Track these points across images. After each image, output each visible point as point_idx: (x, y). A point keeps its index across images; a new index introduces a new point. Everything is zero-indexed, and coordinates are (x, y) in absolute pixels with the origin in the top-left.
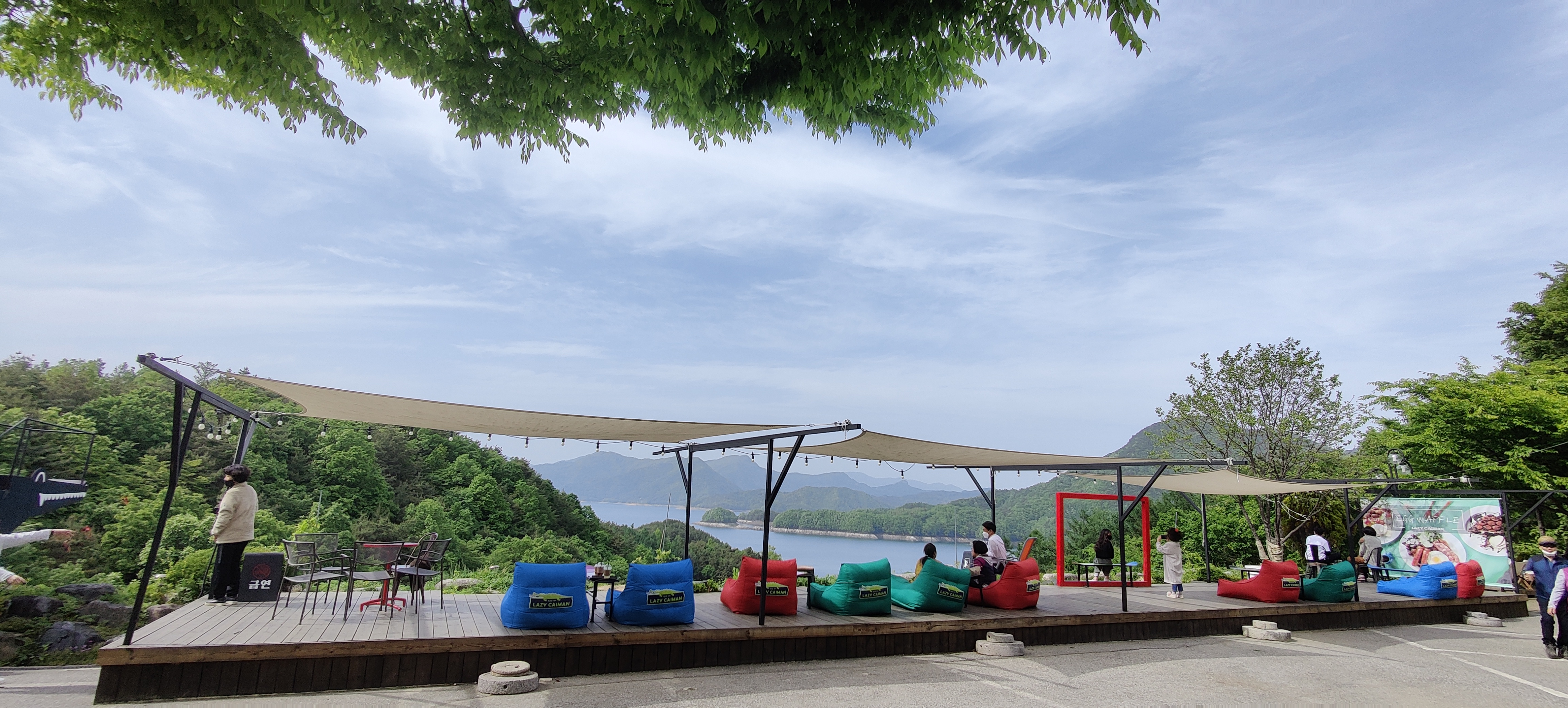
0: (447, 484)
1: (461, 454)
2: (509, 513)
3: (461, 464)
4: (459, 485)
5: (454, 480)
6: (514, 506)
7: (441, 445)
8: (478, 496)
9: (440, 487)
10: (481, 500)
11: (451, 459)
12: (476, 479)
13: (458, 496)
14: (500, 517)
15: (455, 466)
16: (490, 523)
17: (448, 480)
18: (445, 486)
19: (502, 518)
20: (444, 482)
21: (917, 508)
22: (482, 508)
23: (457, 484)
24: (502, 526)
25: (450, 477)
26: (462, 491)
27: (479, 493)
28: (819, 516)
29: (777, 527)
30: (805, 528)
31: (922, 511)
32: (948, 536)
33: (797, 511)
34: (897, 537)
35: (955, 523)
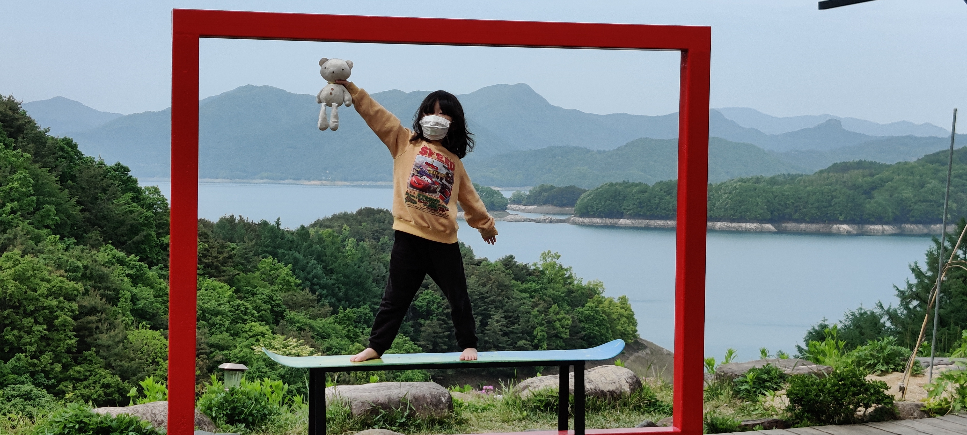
21: (856, 172)
28: (662, 193)
29: (582, 215)
30: (636, 216)
31: (864, 176)
32: (917, 222)
33: (620, 185)
34: (814, 227)
35: (931, 197)
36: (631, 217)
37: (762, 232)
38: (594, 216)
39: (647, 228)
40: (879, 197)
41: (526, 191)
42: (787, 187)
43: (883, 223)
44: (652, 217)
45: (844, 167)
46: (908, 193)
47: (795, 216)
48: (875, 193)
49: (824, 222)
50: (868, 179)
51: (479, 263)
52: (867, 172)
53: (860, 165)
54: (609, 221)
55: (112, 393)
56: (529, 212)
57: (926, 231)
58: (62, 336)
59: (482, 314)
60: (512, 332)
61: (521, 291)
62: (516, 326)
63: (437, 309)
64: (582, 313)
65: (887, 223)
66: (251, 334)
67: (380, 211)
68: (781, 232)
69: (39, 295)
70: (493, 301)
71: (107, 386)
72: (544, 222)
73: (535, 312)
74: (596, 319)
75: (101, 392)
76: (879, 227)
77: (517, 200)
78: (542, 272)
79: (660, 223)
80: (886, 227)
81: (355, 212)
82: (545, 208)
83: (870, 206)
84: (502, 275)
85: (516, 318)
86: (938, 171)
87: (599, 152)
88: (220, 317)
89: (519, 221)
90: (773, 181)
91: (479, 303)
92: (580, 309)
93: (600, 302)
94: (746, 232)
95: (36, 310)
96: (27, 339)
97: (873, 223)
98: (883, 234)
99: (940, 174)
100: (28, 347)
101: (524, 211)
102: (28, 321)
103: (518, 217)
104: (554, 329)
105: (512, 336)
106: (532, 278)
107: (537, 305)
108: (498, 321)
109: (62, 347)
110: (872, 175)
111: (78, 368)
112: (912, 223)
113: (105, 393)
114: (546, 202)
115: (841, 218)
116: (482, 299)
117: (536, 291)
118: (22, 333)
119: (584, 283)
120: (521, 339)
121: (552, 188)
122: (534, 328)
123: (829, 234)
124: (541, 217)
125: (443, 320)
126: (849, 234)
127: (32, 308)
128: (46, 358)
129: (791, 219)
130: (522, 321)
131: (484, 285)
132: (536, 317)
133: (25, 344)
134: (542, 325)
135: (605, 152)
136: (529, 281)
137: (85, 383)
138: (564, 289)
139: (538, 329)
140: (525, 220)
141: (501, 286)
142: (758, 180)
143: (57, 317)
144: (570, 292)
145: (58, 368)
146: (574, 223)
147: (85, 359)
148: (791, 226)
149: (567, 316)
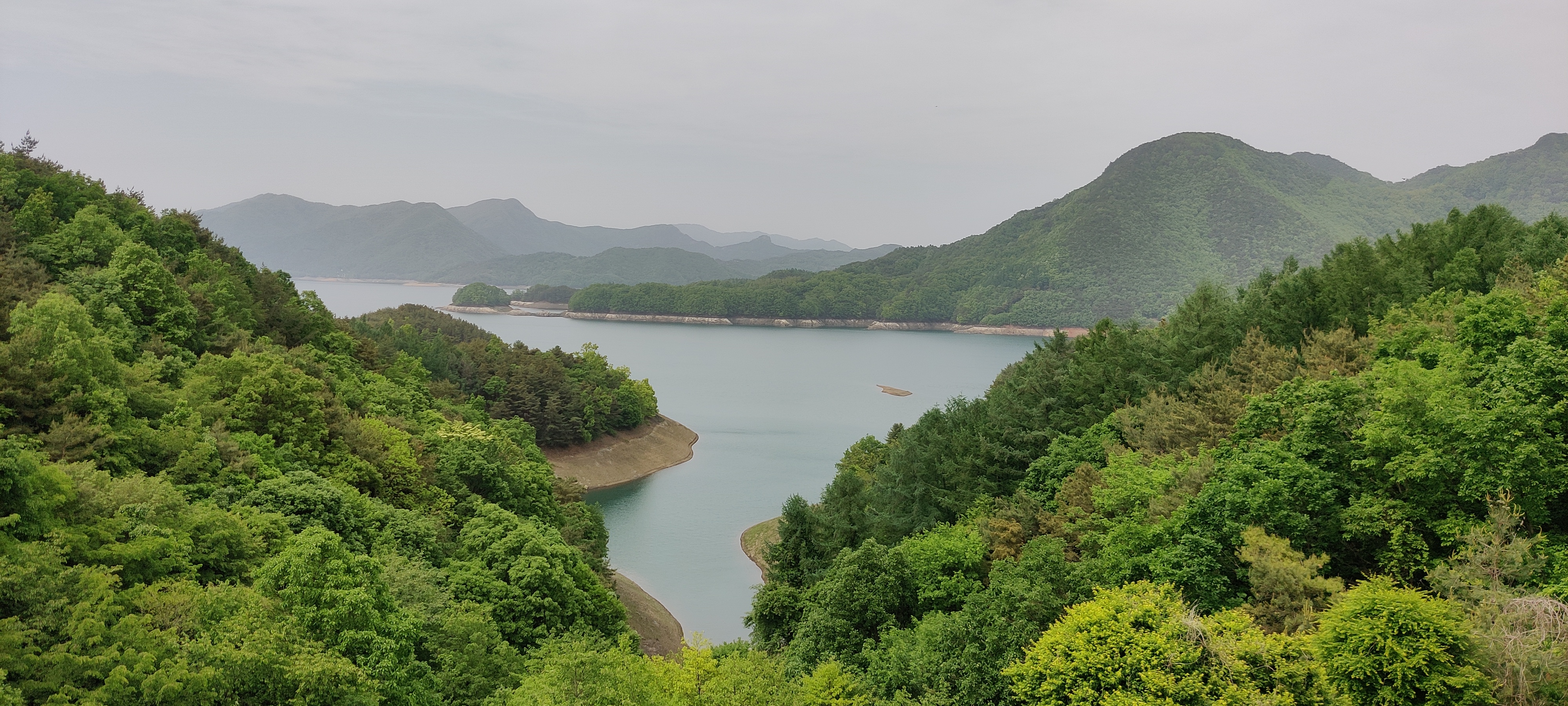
0: (65, 261)
1: (81, 205)
2: (191, 310)
3: (85, 224)
4: (89, 262)
5: (77, 253)
6: (194, 297)
7: (40, 189)
8: (130, 282)
9: (53, 267)
10: (135, 289)
11: (64, 214)
12: (120, 252)
13: (91, 282)
14: (176, 318)
15: (73, 227)
16: (159, 329)
17: (66, 253)
18: (62, 265)
19: (179, 320)
20: (58, 258)
22: (140, 303)
23: (83, 261)
24: (181, 333)
25: (70, 249)
26: (98, 274)
27: (130, 276)
28: (641, 293)
29: (576, 310)
30: (619, 311)
31: (797, 282)
32: (836, 318)
33: (607, 286)
34: (761, 321)
35: (847, 298)
36: (616, 312)
37: (721, 325)
38: (585, 311)
39: (629, 322)
40: (809, 298)
41: (524, 289)
42: (739, 289)
43: (812, 319)
44: (633, 313)
45: (781, 275)
46: (830, 295)
47: (746, 313)
48: (806, 295)
49: (768, 317)
50: (801, 284)
51: (534, 352)
52: (799, 278)
53: (792, 272)
54: (597, 315)
55: (363, 475)
56: (528, 307)
57: (843, 324)
58: (316, 427)
59: (540, 396)
60: (565, 410)
61: (571, 376)
62: (569, 405)
63: (504, 391)
64: (618, 393)
65: (814, 319)
66: (429, 420)
67: (421, 307)
68: (735, 325)
69: (294, 391)
70: (550, 385)
71: (360, 469)
72: (543, 315)
73: (584, 393)
74: (630, 398)
75: (355, 475)
76: (809, 321)
77: (518, 297)
78: (584, 360)
79: (640, 317)
80: (814, 321)
81: (397, 308)
82: (541, 304)
83: (802, 305)
84: (555, 363)
85: (569, 398)
86: (852, 278)
87: (580, 258)
88: (404, 406)
89: (521, 315)
90: (728, 285)
91: (538, 387)
92: (616, 390)
93: (631, 384)
94: (709, 325)
95: (293, 405)
96: (288, 430)
97: (805, 319)
98: (812, 327)
99: (854, 281)
100: (291, 437)
101: (523, 306)
102: (287, 415)
103: (520, 312)
104: (599, 407)
105: (566, 413)
106: (578, 365)
107: (585, 388)
108: (554, 402)
109: (318, 436)
110: (803, 281)
111: (332, 454)
112: (833, 318)
113: (360, 477)
114: (543, 299)
115: (781, 314)
116: (541, 383)
117: (582, 376)
118: (284, 426)
119: (614, 368)
120: (573, 415)
121: (547, 287)
122: (584, 406)
123: (772, 327)
124: (540, 312)
125: (509, 401)
126: (787, 327)
127: (289, 402)
128: (306, 446)
129: (742, 315)
130: (574, 401)
131: (542, 372)
132: (585, 397)
133: (287, 434)
134: (590, 404)
135: (585, 258)
136: (576, 368)
137: (340, 467)
138: (603, 374)
139: (588, 407)
140: (526, 315)
141: (555, 372)
142: (715, 284)
143: (311, 411)
144: (608, 376)
145: (317, 454)
146: (569, 317)
147: (335, 446)
148: (742, 320)
149: (608, 397)
